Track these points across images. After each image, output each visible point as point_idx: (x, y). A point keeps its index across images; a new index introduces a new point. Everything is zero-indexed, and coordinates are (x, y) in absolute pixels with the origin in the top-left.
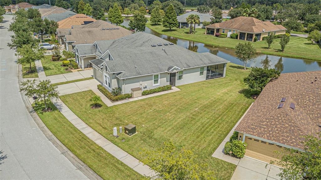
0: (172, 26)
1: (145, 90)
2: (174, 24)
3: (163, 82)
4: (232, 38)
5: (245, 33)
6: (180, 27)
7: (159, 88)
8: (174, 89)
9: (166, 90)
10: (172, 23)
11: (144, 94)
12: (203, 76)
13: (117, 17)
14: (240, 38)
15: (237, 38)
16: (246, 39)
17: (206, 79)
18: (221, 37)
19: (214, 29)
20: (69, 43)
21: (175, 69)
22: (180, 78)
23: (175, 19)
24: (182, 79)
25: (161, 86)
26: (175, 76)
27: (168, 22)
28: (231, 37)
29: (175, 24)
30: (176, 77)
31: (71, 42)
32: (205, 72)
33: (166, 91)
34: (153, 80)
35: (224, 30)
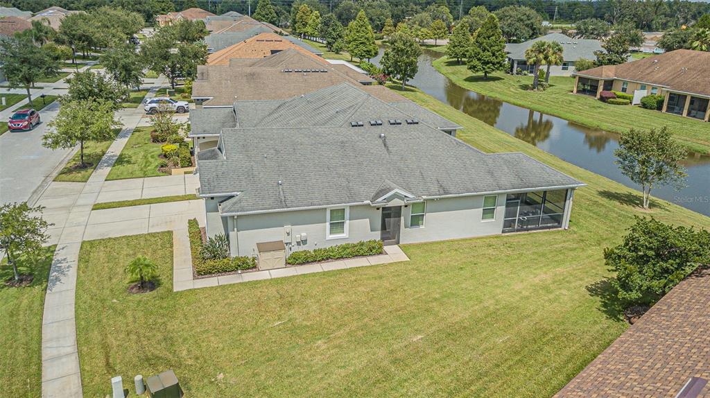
0: (489, 68)
1: (302, 248)
2: (494, 64)
3: (361, 230)
4: (646, 108)
5: (685, 97)
6: (515, 71)
7: (345, 248)
8: (393, 253)
9: (363, 255)
10: (491, 62)
11: (294, 261)
12: (493, 220)
13: (361, 43)
14: (670, 109)
15: (660, 108)
16: (685, 112)
17: (503, 232)
18: (613, 103)
19: (598, 81)
20: (198, 100)
21: (396, 196)
22: (416, 221)
23: (498, 51)
24: (421, 227)
25: (350, 242)
26: (400, 217)
27: (479, 60)
28: (644, 105)
29: (498, 63)
30: (402, 218)
31: (202, 100)
32: (501, 210)
33: (364, 259)
34: (328, 224)
35: (625, 83)
